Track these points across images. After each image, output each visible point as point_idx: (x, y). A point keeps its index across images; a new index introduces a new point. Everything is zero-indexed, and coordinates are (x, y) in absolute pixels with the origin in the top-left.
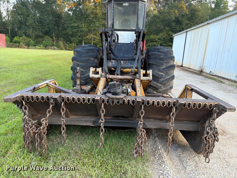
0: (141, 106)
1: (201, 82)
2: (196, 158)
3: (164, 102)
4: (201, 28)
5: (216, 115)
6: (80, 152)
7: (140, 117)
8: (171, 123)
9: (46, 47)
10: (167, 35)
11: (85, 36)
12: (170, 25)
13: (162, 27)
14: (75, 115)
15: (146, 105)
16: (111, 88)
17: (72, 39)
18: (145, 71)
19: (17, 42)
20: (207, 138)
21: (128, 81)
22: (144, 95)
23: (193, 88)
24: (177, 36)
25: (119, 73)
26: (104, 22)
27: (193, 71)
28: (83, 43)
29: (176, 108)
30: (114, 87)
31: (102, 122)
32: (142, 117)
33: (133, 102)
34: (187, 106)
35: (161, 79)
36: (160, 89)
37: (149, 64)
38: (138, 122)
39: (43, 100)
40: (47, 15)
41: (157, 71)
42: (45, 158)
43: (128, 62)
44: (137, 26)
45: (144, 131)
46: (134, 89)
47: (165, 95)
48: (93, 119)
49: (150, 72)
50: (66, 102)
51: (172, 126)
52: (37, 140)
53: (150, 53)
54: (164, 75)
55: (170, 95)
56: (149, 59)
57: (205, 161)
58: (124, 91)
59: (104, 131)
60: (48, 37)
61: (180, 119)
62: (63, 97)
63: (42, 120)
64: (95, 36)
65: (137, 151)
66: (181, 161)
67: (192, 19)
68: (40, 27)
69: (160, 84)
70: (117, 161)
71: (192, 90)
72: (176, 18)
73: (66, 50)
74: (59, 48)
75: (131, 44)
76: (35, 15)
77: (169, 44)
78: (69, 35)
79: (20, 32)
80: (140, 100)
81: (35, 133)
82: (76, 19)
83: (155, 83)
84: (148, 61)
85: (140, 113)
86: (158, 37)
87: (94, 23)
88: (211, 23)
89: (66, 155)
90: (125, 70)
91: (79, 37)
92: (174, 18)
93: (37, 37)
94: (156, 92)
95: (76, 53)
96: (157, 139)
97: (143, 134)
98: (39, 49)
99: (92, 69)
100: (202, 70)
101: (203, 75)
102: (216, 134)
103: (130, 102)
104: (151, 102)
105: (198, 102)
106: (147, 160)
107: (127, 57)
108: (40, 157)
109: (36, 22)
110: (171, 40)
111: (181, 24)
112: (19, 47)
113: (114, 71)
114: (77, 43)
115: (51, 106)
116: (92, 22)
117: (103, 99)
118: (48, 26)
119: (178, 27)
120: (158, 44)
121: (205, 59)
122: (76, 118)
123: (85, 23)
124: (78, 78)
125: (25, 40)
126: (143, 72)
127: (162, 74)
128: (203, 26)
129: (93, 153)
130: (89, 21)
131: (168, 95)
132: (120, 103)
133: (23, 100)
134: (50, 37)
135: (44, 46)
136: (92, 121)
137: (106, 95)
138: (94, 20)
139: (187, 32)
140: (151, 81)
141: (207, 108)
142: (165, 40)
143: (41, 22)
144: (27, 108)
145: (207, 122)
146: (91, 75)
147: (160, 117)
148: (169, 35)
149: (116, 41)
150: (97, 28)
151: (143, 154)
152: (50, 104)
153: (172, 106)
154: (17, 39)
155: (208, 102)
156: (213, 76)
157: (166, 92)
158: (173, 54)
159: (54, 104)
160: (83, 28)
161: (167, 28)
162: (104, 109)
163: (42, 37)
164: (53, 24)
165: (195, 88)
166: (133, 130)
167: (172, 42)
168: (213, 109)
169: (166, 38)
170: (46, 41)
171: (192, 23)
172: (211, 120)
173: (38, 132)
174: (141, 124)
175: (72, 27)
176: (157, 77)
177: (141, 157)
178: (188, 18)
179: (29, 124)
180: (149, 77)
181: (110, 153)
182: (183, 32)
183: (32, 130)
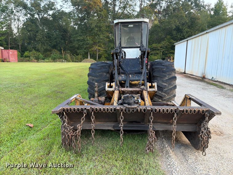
0: (151, 113)
1: (203, 88)
2: (196, 154)
3: (167, 109)
4: (200, 37)
5: (207, 118)
6: (104, 150)
7: (149, 122)
8: (174, 125)
9: (54, 60)
10: (169, 43)
11: (90, 48)
12: (171, 33)
13: (163, 36)
14: (99, 121)
15: (154, 112)
16: (125, 100)
17: (78, 51)
18: (151, 83)
19: (28, 57)
20: (202, 136)
21: (137, 92)
22: (151, 103)
23: (191, 97)
24: (178, 44)
25: (128, 85)
26: (108, 34)
27: (195, 77)
28: (89, 54)
29: (177, 113)
30: (128, 99)
31: (121, 126)
32: (152, 121)
33: (144, 110)
34: (185, 112)
35: (165, 88)
36: (164, 97)
37: (154, 76)
38: (149, 125)
39: (75, 111)
40: (54, 30)
41: (161, 82)
42: (80, 155)
43: (136, 76)
44: (141, 43)
45: (153, 132)
46: (143, 99)
47: (169, 103)
48: (113, 124)
49: (155, 84)
50: (95, 111)
51: (175, 128)
52: (74, 141)
53: (154, 67)
54: (167, 85)
55: (173, 103)
56: (153, 71)
57: (203, 154)
58: (136, 102)
59: (123, 133)
60: (56, 50)
61: (181, 122)
62: (93, 108)
63: (78, 125)
64: (99, 48)
65: (149, 148)
66: (184, 156)
67: (192, 27)
68: (48, 42)
69: (164, 93)
70: (134, 156)
71: (190, 99)
72: (176, 27)
73: (73, 62)
74: (67, 60)
75: (136, 59)
76: (43, 31)
77: (171, 52)
78: (75, 48)
79: (30, 47)
80: (150, 109)
81: (72, 136)
82: (82, 32)
83: (160, 92)
84: (152, 74)
85: (150, 118)
86: (160, 45)
87: (99, 36)
88: (210, 32)
89: (94, 152)
90: (133, 82)
91: (85, 49)
92: (174, 27)
93: (46, 50)
94: (161, 100)
95: (91, 69)
96: (164, 140)
97: (153, 135)
98: (48, 62)
99: (107, 84)
100: (204, 76)
101: (205, 82)
102: (209, 133)
103: (142, 110)
104: (158, 110)
105: (194, 109)
106: (157, 155)
107: (133, 71)
108: (76, 155)
109: (44, 37)
110: (173, 48)
111: (182, 32)
112: (29, 61)
113: (124, 84)
114: (83, 55)
115: (85, 115)
116: (96, 35)
117: (122, 108)
118: (55, 40)
119: (179, 35)
120: (160, 52)
121: (206, 65)
122: (100, 124)
123: (90, 36)
124: (96, 91)
125: (34, 54)
126: (149, 84)
127: (166, 84)
128: (203, 35)
129: (114, 151)
130: (93, 34)
131: (171, 103)
132: (134, 111)
133: (64, 111)
134: (58, 50)
135: (52, 59)
136: (112, 126)
137: (124, 106)
138: (99, 33)
139: (187, 40)
140: (156, 92)
141: (201, 113)
142: (167, 48)
143: (49, 37)
144: (67, 117)
145: (202, 124)
146: (107, 89)
147: (166, 121)
148: (170, 43)
149: (124, 57)
150: (101, 41)
151: (153, 150)
152: (84, 113)
153: (174, 113)
154: (28, 54)
155: (201, 109)
156: (215, 81)
157: (170, 100)
158: (174, 67)
159: (86, 113)
160: (89, 40)
161: (168, 37)
162: (123, 116)
163: (50, 51)
164: (60, 38)
165: (192, 97)
166: (144, 133)
167: (174, 50)
168: (205, 113)
169: (168, 46)
170: (54, 54)
171: (192, 30)
172: (204, 122)
173: (74, 135)
174: (151, 127)
175: (78, 40)
176: (161, 87)
177: (153, 153)
178: (189, 26)
179: (68, 130)
180: (155, 88)
181: (128, 150)
182: (184, 40)
183: (70, 133)
